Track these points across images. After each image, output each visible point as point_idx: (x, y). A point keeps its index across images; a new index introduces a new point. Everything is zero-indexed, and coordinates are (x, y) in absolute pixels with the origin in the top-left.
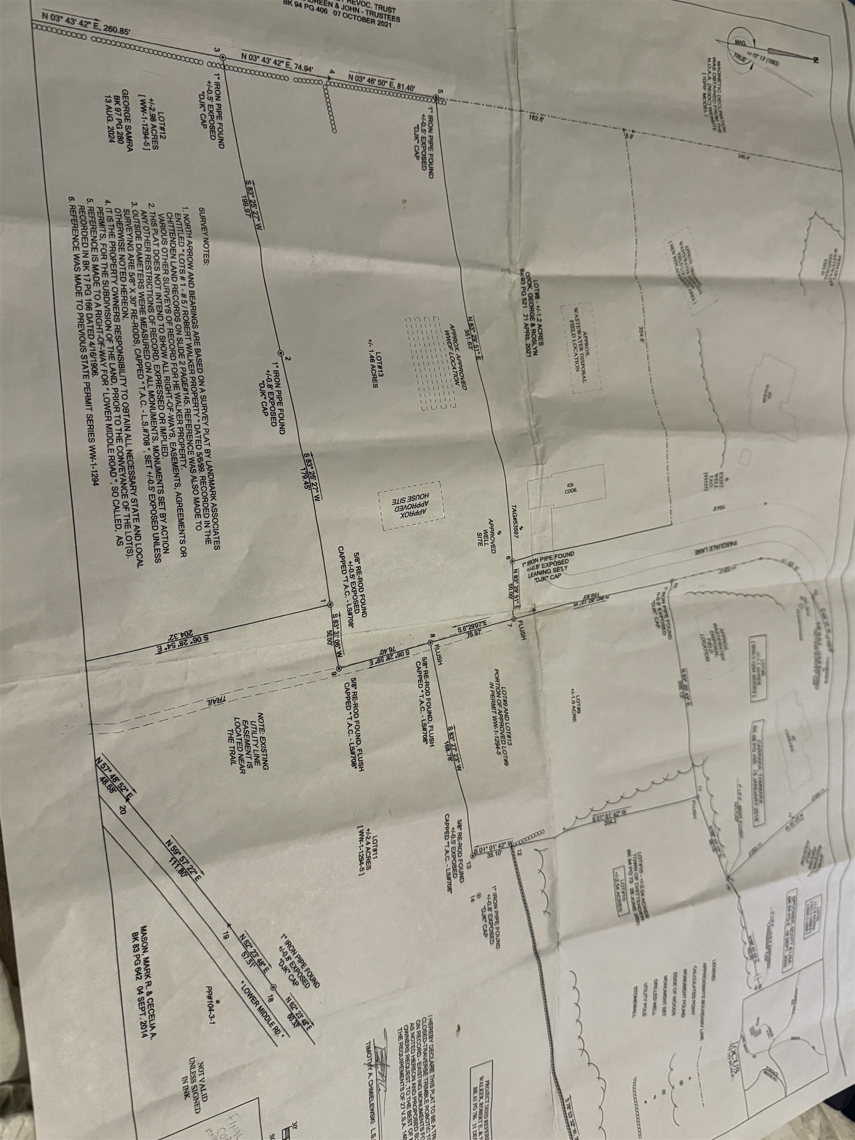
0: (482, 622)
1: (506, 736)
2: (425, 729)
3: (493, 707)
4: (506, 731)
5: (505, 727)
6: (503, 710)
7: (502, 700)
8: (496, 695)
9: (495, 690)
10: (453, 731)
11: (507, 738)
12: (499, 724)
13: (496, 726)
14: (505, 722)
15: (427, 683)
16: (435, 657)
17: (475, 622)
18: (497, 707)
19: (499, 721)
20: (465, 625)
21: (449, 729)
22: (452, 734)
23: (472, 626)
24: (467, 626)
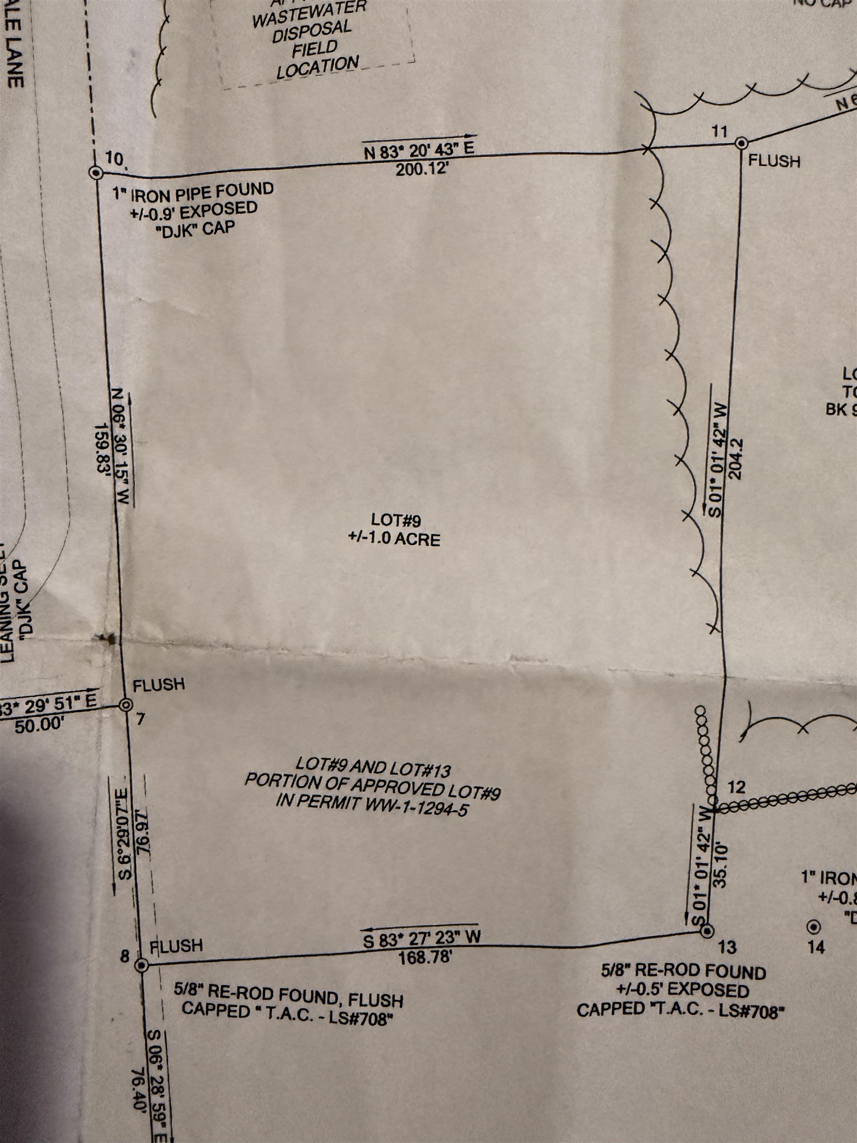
0: (118, 804)
1: (425, 780)
2: (354, 1019)
3: (340, 803)
4: (410, 778)
5: (400, 779)
6: (355, 776)
7: (331, 774)
8: (312, 791)
9: (299, 792)
10: (376, 935)
11: (431, 778)
12: (389, 795)
13: (391, 806)
14: (387, 776)
15: (242, 992)
16: (181, 956)
17: (115, 825)
18: (345, 791)
19: (381, 794)
20: (116, 855)
21: (369, 948)
22: (383, 939)
23: (122, 834)
24: (120, 851)
